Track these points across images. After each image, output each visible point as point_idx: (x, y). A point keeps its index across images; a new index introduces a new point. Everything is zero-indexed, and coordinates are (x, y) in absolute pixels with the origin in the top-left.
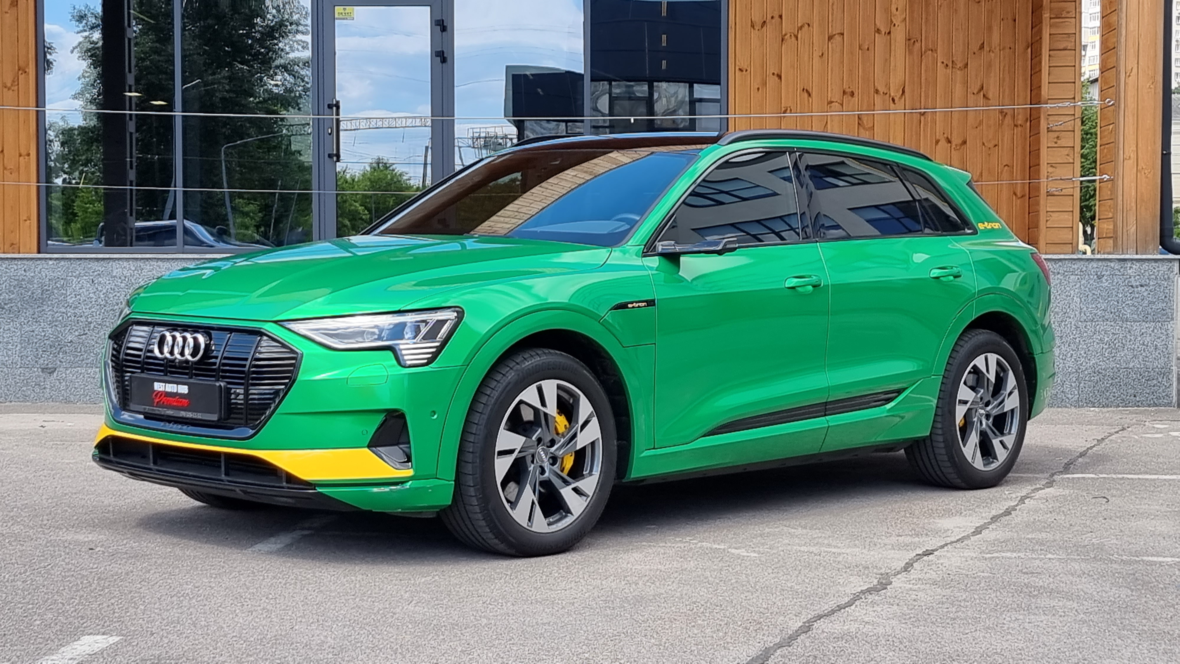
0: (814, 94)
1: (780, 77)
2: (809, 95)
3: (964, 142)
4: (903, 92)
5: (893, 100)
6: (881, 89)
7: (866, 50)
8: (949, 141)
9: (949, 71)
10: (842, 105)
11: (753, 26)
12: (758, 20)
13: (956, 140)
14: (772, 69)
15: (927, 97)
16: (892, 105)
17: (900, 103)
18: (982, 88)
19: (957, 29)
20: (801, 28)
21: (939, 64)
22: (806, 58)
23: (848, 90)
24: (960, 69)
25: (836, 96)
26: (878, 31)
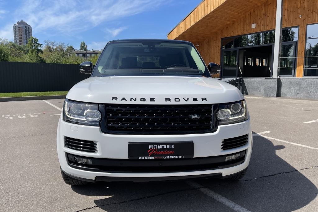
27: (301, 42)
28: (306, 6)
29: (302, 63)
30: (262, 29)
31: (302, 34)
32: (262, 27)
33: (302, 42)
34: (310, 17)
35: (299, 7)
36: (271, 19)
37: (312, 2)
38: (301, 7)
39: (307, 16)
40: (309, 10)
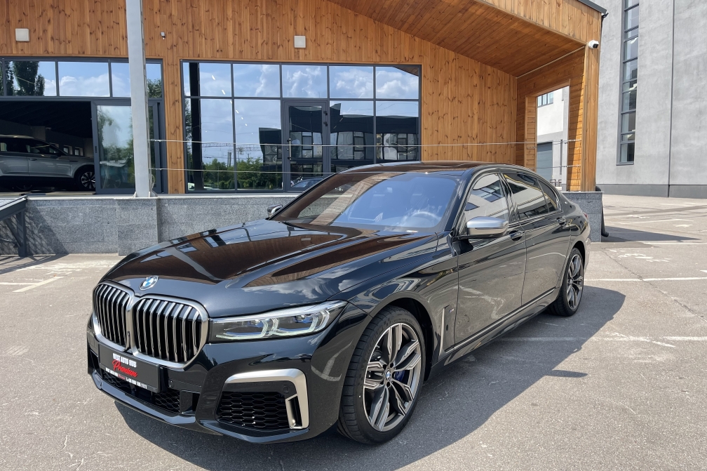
0: (449, 138)
1: (438, 131)
2: (447, 137)
3: (495, 153)
4: (477, 137)
5: (474, 140)
6: (470, 135)
7: (465, 123)
8: (491, 152)
9: (491, 130)
10: (457, 141)
11: (429, 114)
12: (431, 112)
13: (493, 152)
14: (435, 129)
15: (484, 139)
18: (501, 135)
19: (494, 115)
20: (445, 115)
21: (488, 127)
22: (446, 125)
23: (459, 136)
24: (495, 129)
25: (456, 138)
26: (469, 116)
27: (172, 103)
28: (174, 13)
29: (178, 157)
30: (50, 49)
31: (173, 83)
32: (50, 43)
33: (174, 104)
34: (187, 43)
35: (156, 9)
36: (79, 26)
37: (189, 5)
38: (162, 11)
39: (180, 40)
40: (184, 22)
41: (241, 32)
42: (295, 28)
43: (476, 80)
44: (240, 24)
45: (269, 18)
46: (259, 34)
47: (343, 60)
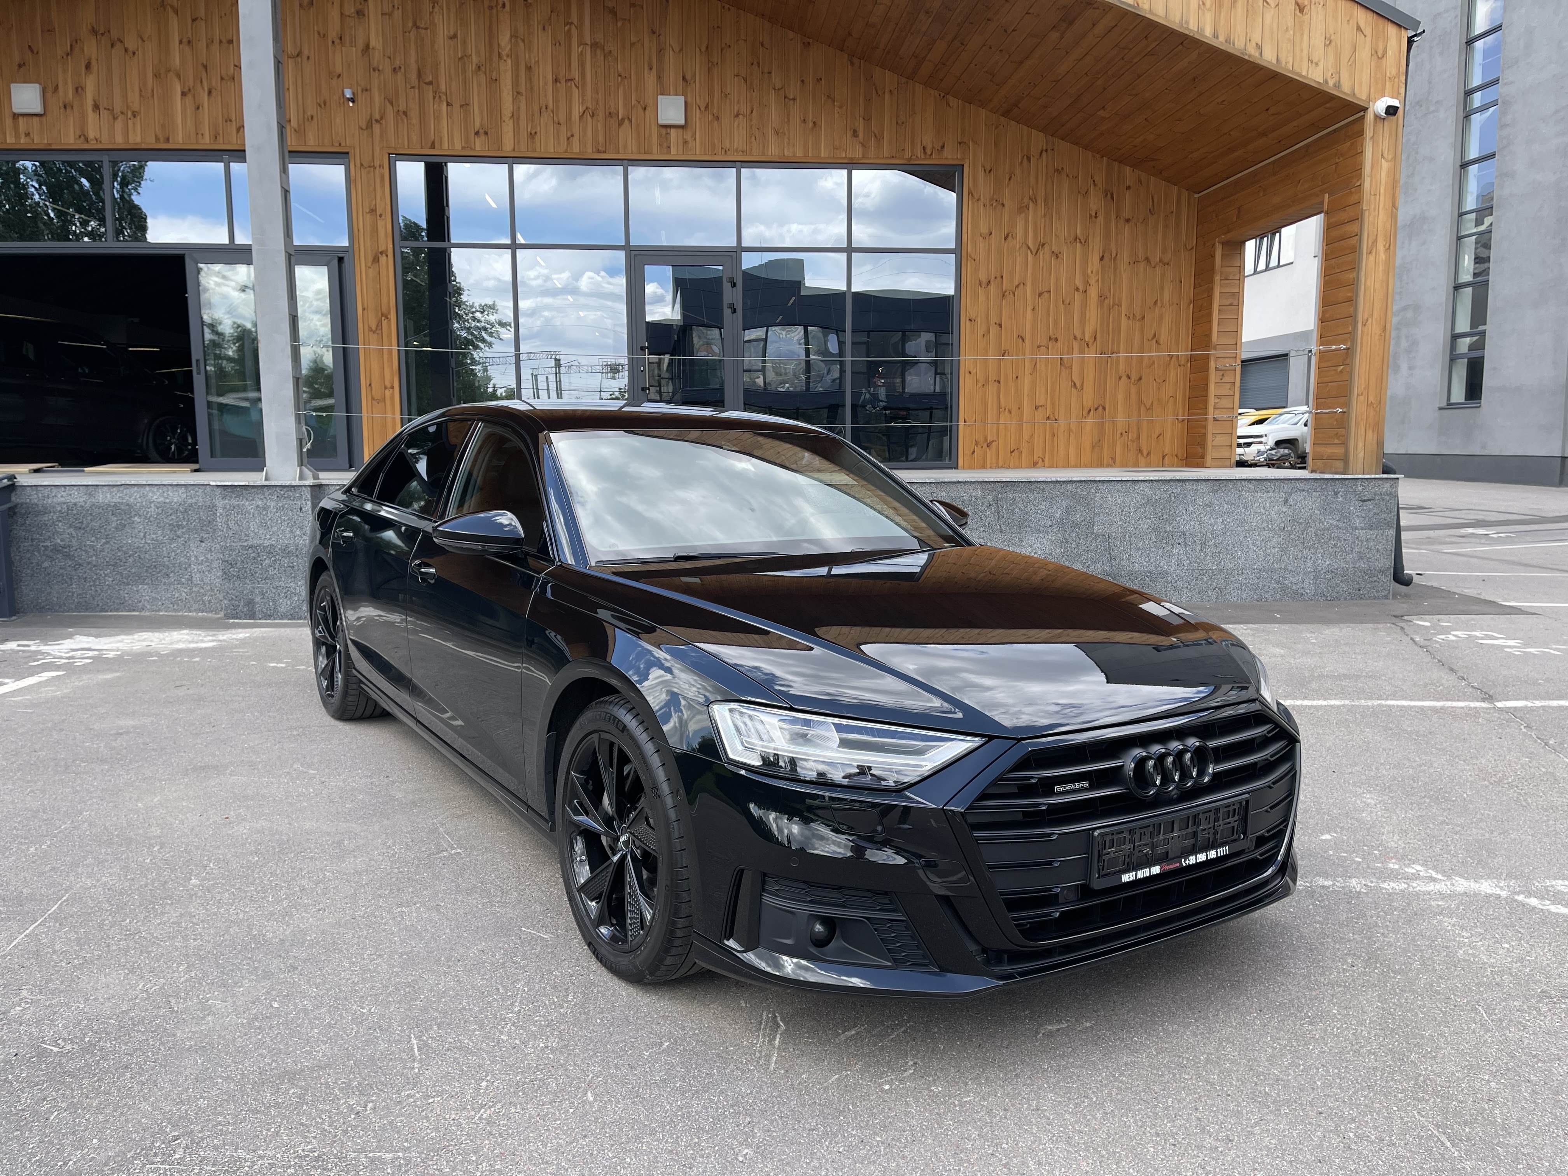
0: (1027, 340)
1: (1000, 325)
2: (1023, 340)
3: (1140, 379)
4: (1095, 338)
5: (1088, 345)
6: (1079, 336)
7: (1067, 304)
8: (1129, 377)
9: (1131, 322)
10: (1048, 348)
11: (980, 285)
12: (984, 280)
13: (1134, 377)
14: (994, 319)
15: (1113, 343)
16: (1086, 349)
17: (1092, 348)
18: (1155, 336)
19: (1137, 289)
20: (1017, 286)
21: (1123, 315)
22: (1022, 310)
23: (1053, 337)
24: (1139, 320)
25: (1045, 340)
26: (1077, 289)
27: (370, 259)
28: (375, 42)
29: (388, 384)
30: (91, 134)
31: (373, 211)
32: (91, 116)
33: (376, 260)
34: (405, 113)
36: (156, 76)
37: (410, 24)
38: (347, 40)
39: (389, 107)
40: (398, 63)
41: (532, 88)
42: (659, 77)
43: (1095, 202)
44: (529, 68)
45: (598, 52)
46: (575, 91)
47: (773, 152)
